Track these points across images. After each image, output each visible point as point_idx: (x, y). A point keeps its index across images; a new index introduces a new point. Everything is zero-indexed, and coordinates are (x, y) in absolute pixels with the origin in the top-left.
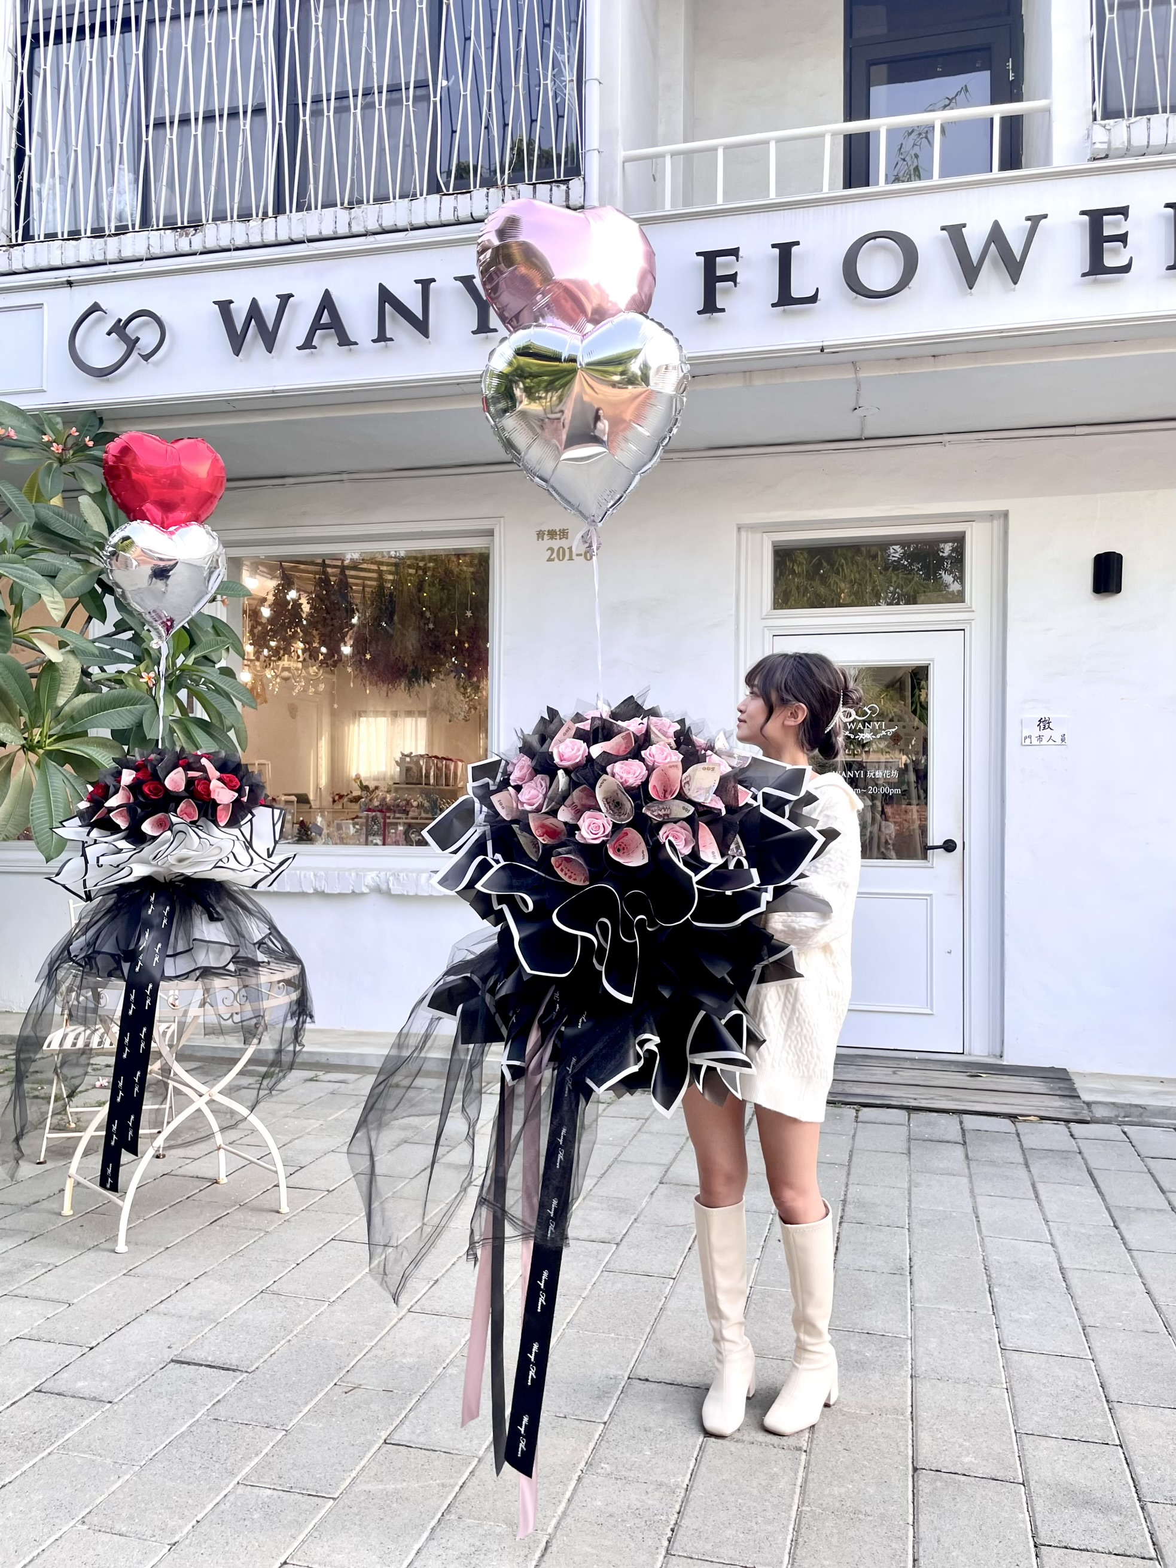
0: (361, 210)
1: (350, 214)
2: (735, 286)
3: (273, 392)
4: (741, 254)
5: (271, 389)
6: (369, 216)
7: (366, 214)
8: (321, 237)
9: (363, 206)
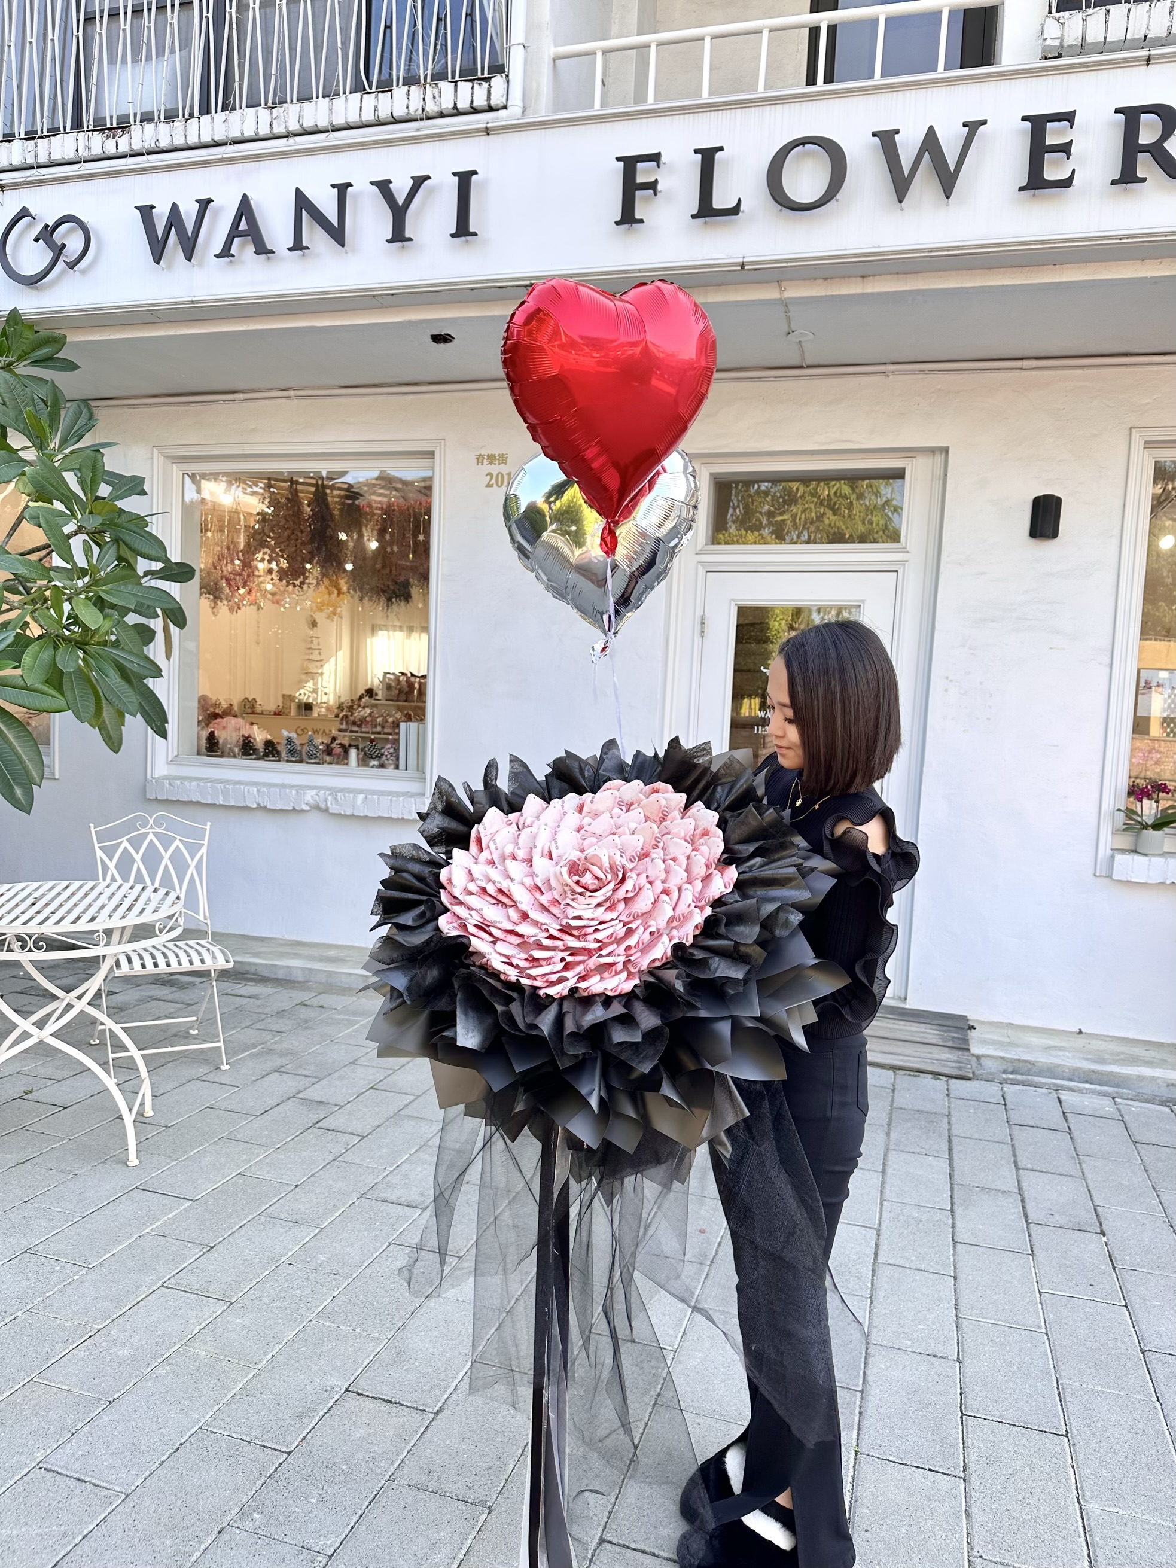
0: (283, 109)
1: (271, 113)
2: (655, 194)
3: (193, 302)
4: (663, 159)
5: (190, 299)
6: (291, 116)
7: (287, 113)
8: (243, 138)
9: (284, 105)
